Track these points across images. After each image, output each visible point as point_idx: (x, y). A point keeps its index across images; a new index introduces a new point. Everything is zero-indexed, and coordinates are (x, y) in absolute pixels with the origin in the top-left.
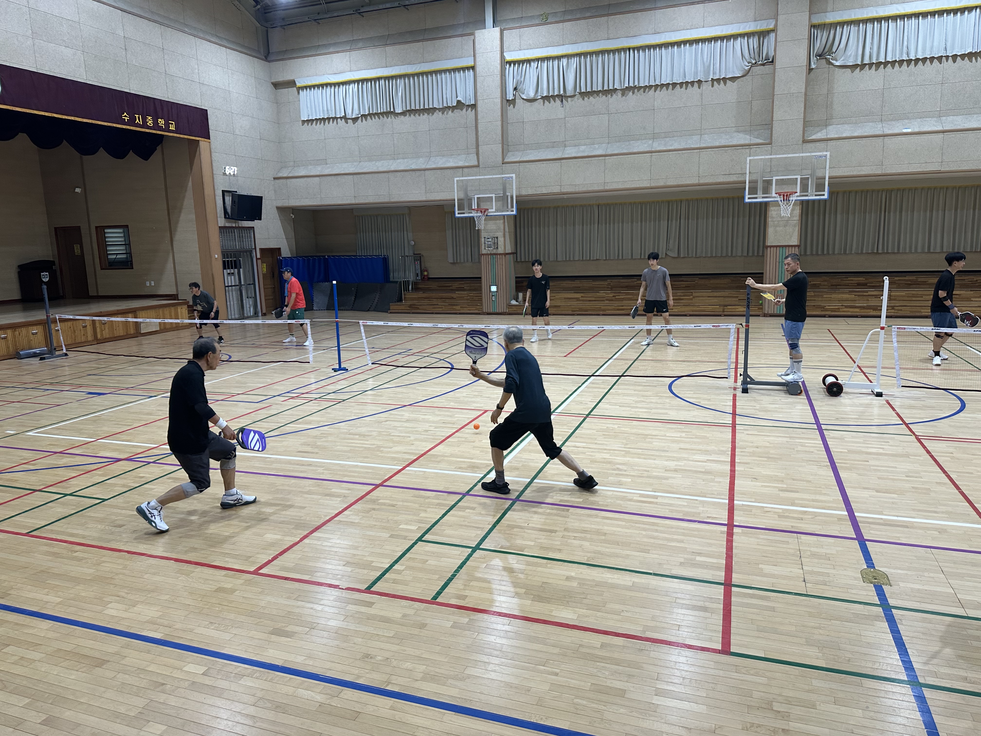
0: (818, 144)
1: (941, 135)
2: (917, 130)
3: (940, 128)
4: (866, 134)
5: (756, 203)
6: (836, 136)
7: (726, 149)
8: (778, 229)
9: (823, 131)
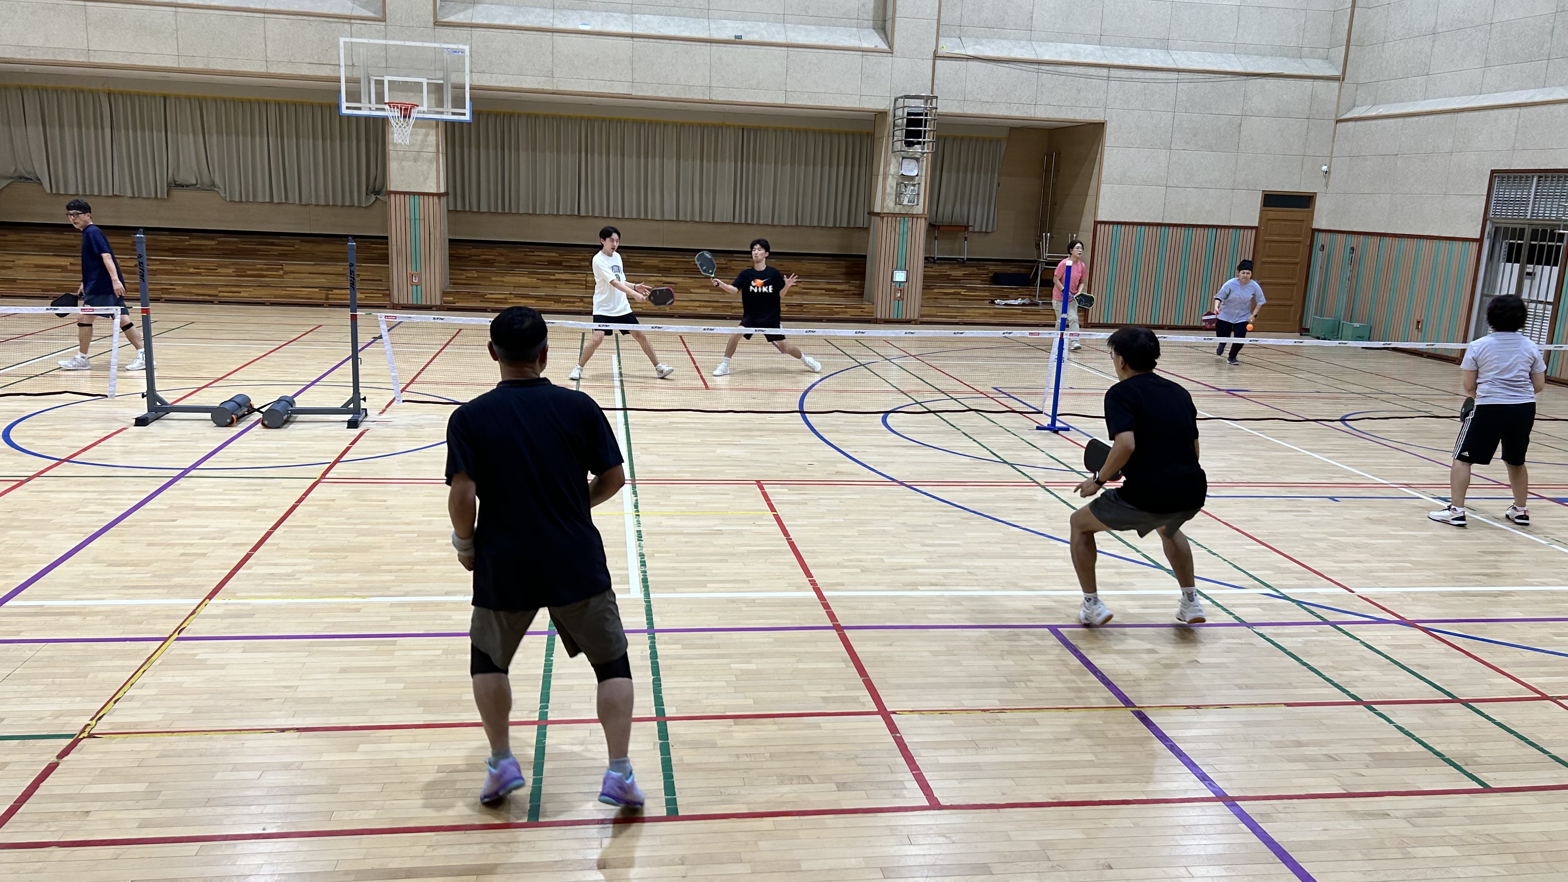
0: (457, 31)
1: (628, 42)
2: (598, 28)
3: (628, 30)
4: (528, 25)
5: (358, 118)
6: (485, 22)
7: (311, 18)
8: (404, 163)
9: (467, 11)
